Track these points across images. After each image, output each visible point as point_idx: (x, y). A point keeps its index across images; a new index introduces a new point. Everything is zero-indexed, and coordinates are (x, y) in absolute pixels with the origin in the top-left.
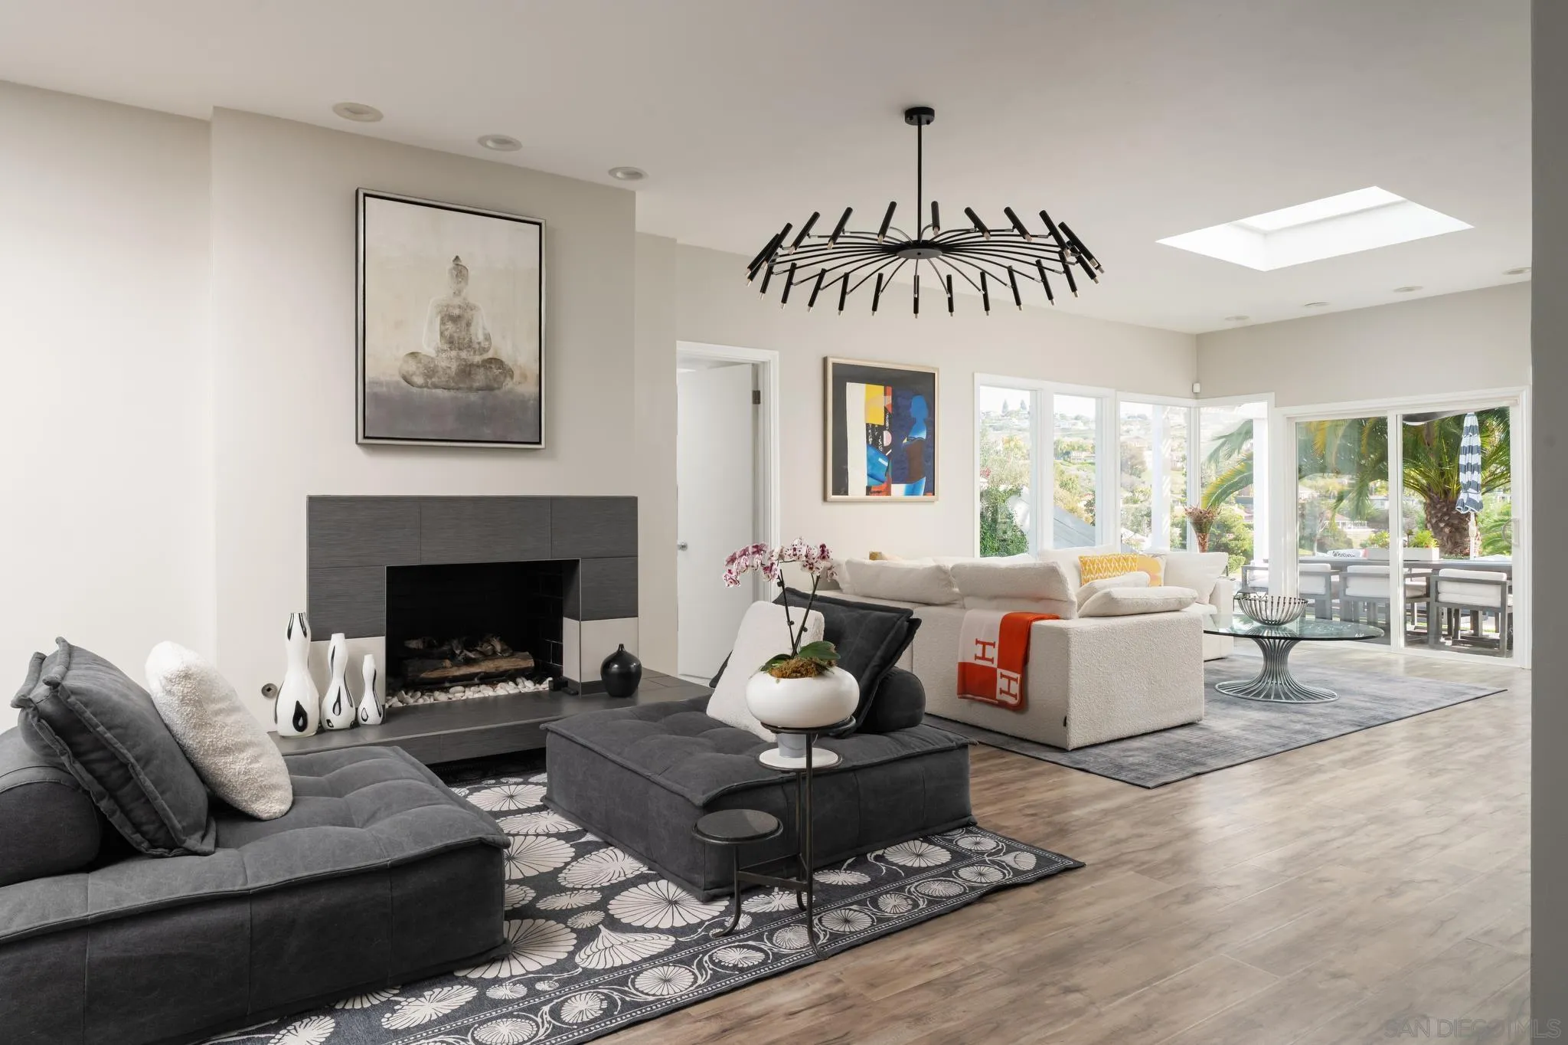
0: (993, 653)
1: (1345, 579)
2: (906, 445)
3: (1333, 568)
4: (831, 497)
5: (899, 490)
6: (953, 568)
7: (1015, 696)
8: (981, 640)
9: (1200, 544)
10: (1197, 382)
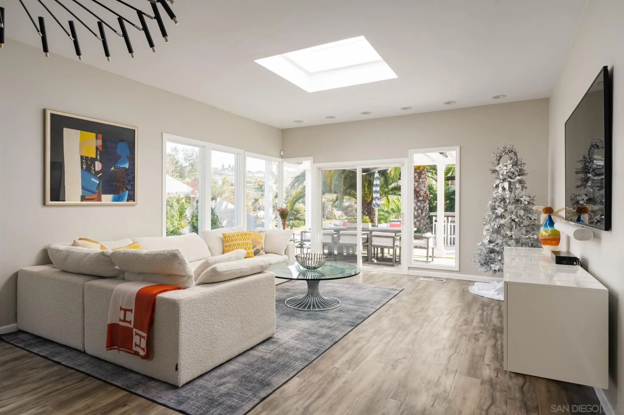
0: (131, 317)
1: (339, 236)
2: (113, 171)
3: (334, 232)
4: (49, 202)
5: (107, 198)
6: (112, 254)
7: (143, 349)
8: (124, 307)
9: (283, 224)
10: (282, 151)
